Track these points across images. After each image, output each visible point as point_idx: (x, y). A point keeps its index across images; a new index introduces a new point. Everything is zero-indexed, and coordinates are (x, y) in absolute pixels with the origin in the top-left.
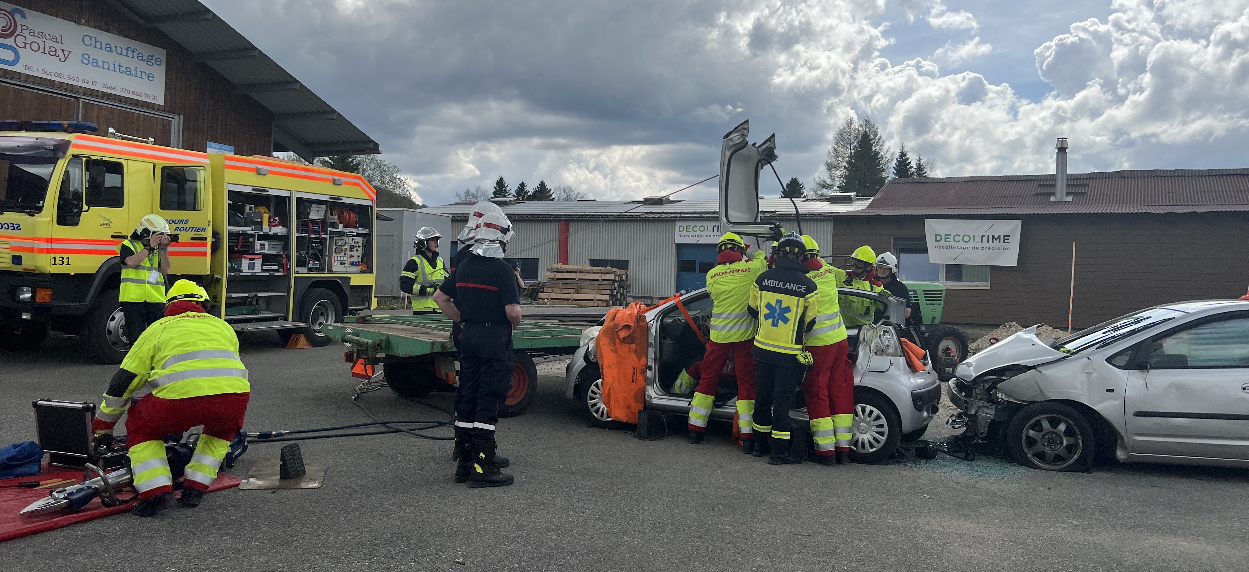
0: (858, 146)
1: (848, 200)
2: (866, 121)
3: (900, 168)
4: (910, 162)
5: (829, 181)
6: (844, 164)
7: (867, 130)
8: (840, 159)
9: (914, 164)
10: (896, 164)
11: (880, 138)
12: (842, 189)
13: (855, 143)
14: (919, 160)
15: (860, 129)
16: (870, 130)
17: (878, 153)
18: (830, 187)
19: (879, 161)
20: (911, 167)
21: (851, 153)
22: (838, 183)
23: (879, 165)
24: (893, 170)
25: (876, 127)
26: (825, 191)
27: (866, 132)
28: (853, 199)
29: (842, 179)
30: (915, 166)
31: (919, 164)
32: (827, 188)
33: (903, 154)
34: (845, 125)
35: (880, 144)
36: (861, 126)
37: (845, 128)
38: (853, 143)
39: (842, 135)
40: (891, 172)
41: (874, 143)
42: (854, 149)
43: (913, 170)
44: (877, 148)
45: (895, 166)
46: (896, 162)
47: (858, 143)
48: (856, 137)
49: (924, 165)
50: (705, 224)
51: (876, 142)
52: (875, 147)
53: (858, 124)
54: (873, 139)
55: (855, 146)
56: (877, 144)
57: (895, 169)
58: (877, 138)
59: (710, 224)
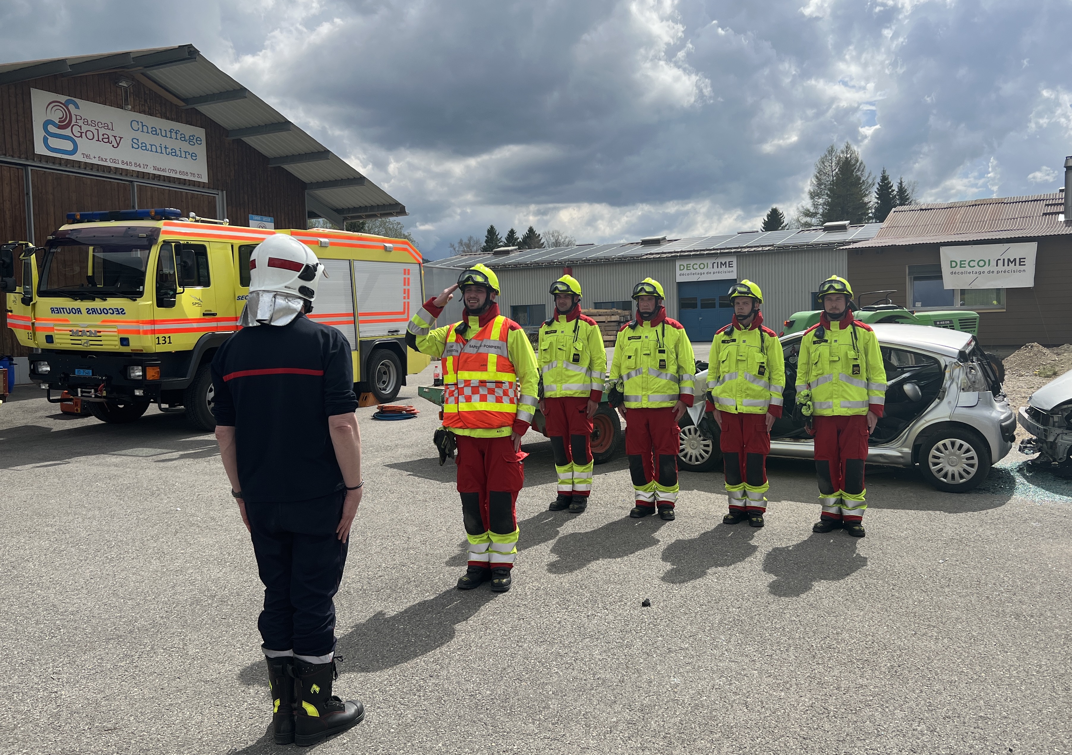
0: (840, 173)
1: (842, 228)
2: (847, 147)
3: (882, 192)
4: (892, 186)
5: (812, 209)
6: (827, 191)
7: (848, 156)
8: (823, 186)
9: (896, 187)
10: (878, 189)
12: (825, 216)
13: (837, 170)
14: (901, 183)
15: (841, 155)
16: (851, 156)
17: (860, 179)
19: (861, 186)
20: (893, 191)
21: (833, 181)
22: (821, 212)
23: (861, 191)
24: (876, 194)
25: (856, 153)
27: (847, 158)
28: (847, 227)
29: (826, 207)
30: (897, 190)
31: (901, 187)
33: (884, 178)
34: (827, 153)
35: (861, 169)
36: (843, 152)
37: (826, 156)
38: (835, 170)
39: (823, 163)
40: (874, 196)
41: (855, 168)
42: (836, 176)
43: (895, 193)
44: (859, 173)
45: (877, 191)
46: (878, 186)
47: (839, 170)
48: (838, 164)
49: (906, 188)
50: (705, 261)
51: (857, 168)
52: (856, 172)
53: (839, 151)
54: (854, 165)
55: (837, 173)
56: (858, 170)
57: (878, 194)
58: (858, 164)
59: (710, 261)
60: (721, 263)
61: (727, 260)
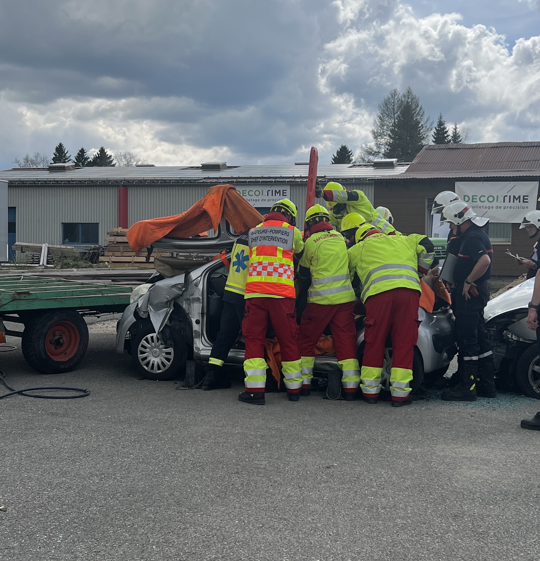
0: (400, 115)
1: (390, 165)
2: (408, 92)
3: (438, 136)
4: (447, 132)
5: (375, 149)
6: (389, 132)
7: (410, 100)
8: (385, 127)
9: (450, 133)
10: (434, 133)
11: (421, 108)
12: (386, 155)
13: (399, 113)
14: (455, 129)
15: (403, 99)
16: (412, 101)
17: (419, 122)
18: (376, 154)
19: (420, 130)
20: (448, 136)
21: (394, 122)
22: (383, 151)
23: (419, 134)
24: (432, 138)
25: (417, 98)
26: (371, 157)
27: (408, 102)
28: (395, 165)
29: (387, 147)
30: (451, 135)
31: (455, 133)
32: (373, 155)
33: (441, 124)
34: (390, 96)
35: (421, 114)
36: (404, 96)
37: (389, 99)
38: (397, 112)
39: (386, 104)
40: (431, 140)
41: (415, 113)
42: (397, 119)
43: (450, 138)
44: (418, 117)
45: (434, 134)
46: (435, 131)
47: (401, 113)
48: (400, 107)
49: (460, 133)
50: (260, 188)
51: (417, 112)
52: (416, 116)
53: (401, 94)
54: (415, 109)
55: (398, 116)
56: (418, 114)
57: (434, 137)
58: (418, 109)
59: (265, 189)
60: (276, 191)
61: (281, 188)
